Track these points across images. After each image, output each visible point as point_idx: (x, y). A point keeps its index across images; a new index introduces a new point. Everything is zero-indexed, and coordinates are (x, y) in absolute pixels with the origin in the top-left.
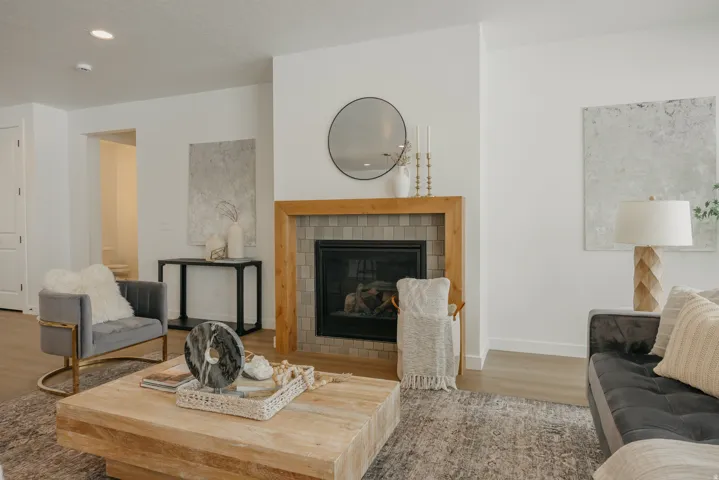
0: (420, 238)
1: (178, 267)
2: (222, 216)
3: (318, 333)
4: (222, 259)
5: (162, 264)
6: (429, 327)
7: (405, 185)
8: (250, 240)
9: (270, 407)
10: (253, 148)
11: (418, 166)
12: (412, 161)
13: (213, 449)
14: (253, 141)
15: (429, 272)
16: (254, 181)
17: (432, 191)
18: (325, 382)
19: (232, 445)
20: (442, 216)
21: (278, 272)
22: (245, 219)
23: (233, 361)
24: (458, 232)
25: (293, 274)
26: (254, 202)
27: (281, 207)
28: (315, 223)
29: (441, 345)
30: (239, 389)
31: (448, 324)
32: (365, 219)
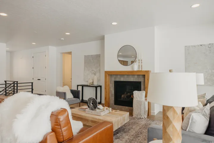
0: (140, 81)
1: (81, 86)
2: (92, 74)
3: (115, 104)
4: (92, 85)
5: (78, 86)
6: (140, 103)
7: (135, 67)
8: (99, 80)
9: (103, 114)
10: (100, 56)
11: (139, 63)
12: (138, 61)
13: (92, 120)
14: (100, 54)
15: (142, 89)
16: (100, 65)
17: (142, 69)
18: (113, 111)
19: (96, 119)
20: (144, 75)
21: (105, 88)
22: (98, 74)
23: (96, 105)
24: (148, 80)
25: (109, 89)
26: (100, 70)
27: (106, 72)
28: (115, 76)
29: (142, 107)
30: (97, 111)
31: (144, 102)
32: (126, 76)
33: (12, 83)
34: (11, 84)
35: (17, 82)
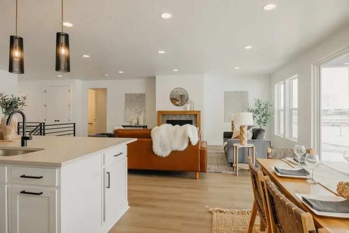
0: (191, 119)
4: (137, 125)
7: (188, 107)
8: (145, 120)
10: (145, 96)
12: (190, 102)
14: (145, 94)
16: (145, 104)
17: (194, 109)
20: (196, 115)
22: (143, 114)
24: (200, 118)
26: (145, 110)
27: (159, 112)
28: (167, 116)
32: (179, 115)
33: (38, 124)
34: (38, 127)
35: (44, 123)
